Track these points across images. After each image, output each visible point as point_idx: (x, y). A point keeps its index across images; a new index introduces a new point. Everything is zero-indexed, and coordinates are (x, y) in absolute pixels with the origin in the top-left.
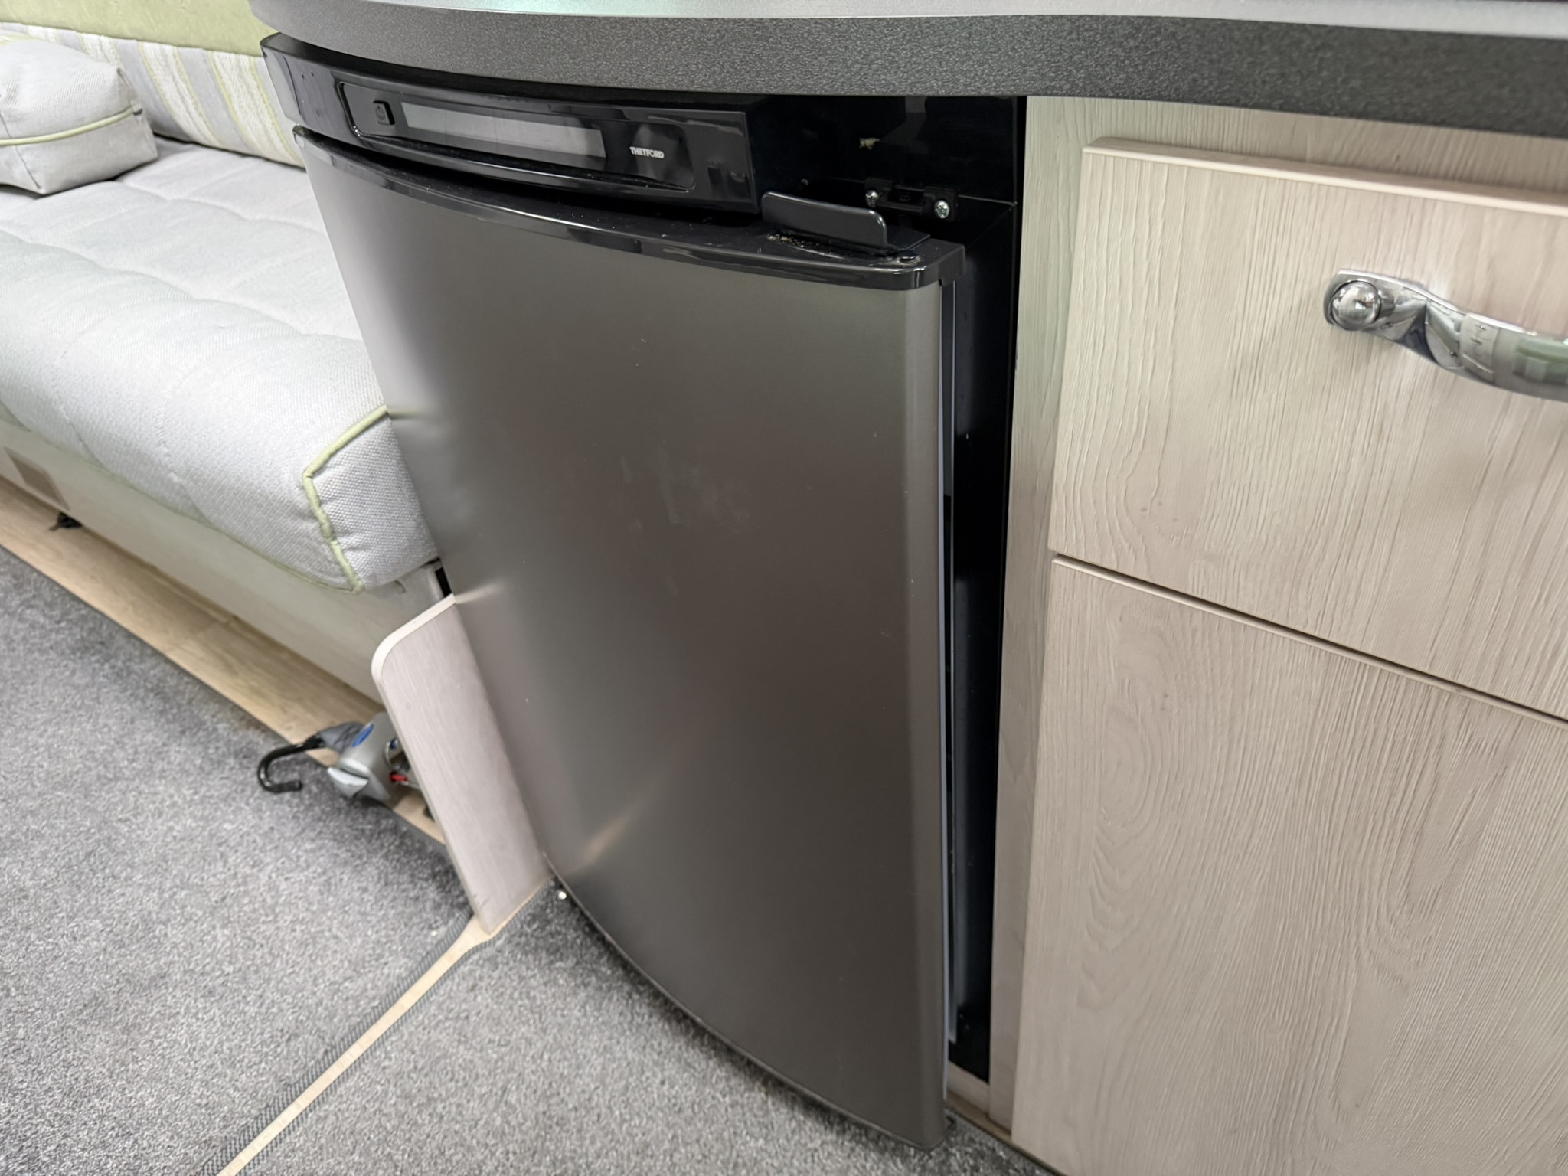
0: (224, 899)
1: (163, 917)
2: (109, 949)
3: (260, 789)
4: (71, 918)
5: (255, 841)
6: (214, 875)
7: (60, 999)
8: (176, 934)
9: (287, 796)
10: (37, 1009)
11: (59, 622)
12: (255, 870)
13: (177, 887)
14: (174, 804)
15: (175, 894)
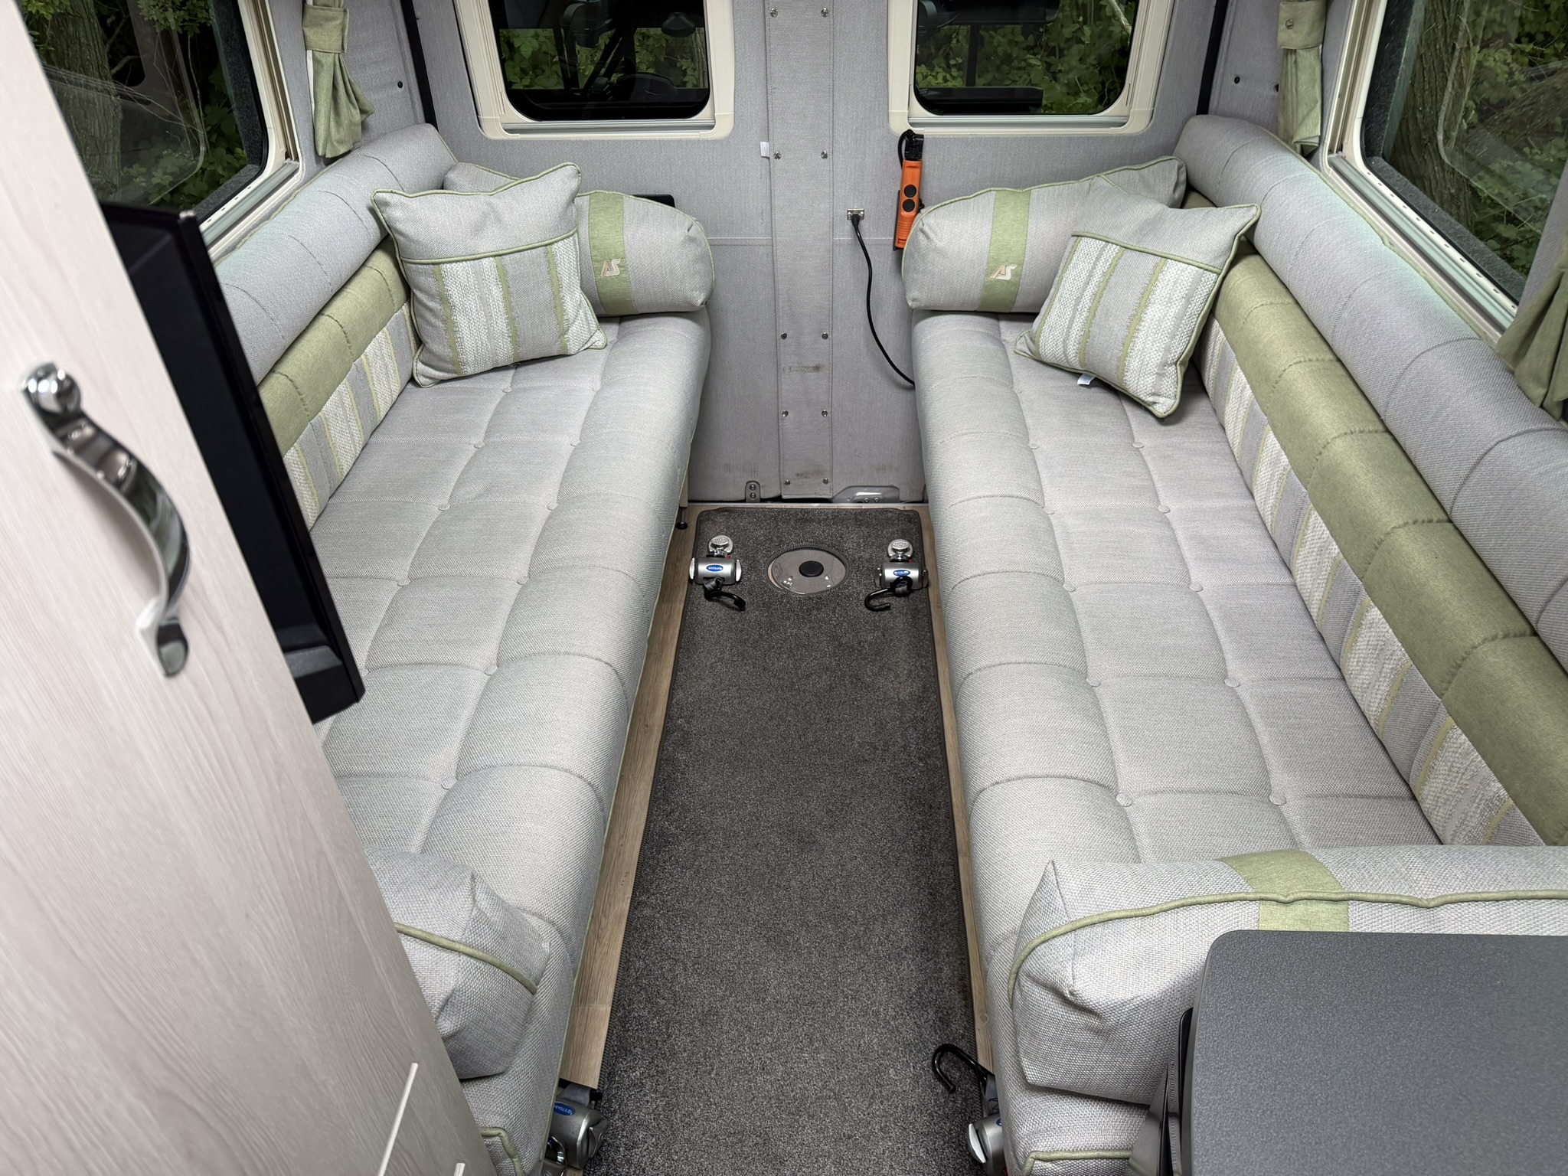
0: (850, 1137)
1: (811, 1111)
2: (773, 1101)
3: (930, 1061)
4: (773, 1049)
5: (897, 1107)
6: (858, 1109)
7: (728, 1110)
8: (808, 1134)
9: (940, 1088)
10: (715, 1104)
11: (920, 760)
12: (881, 1134)
13: (834, 1093)
14: (877, 1014)
15: (830, 1098)
